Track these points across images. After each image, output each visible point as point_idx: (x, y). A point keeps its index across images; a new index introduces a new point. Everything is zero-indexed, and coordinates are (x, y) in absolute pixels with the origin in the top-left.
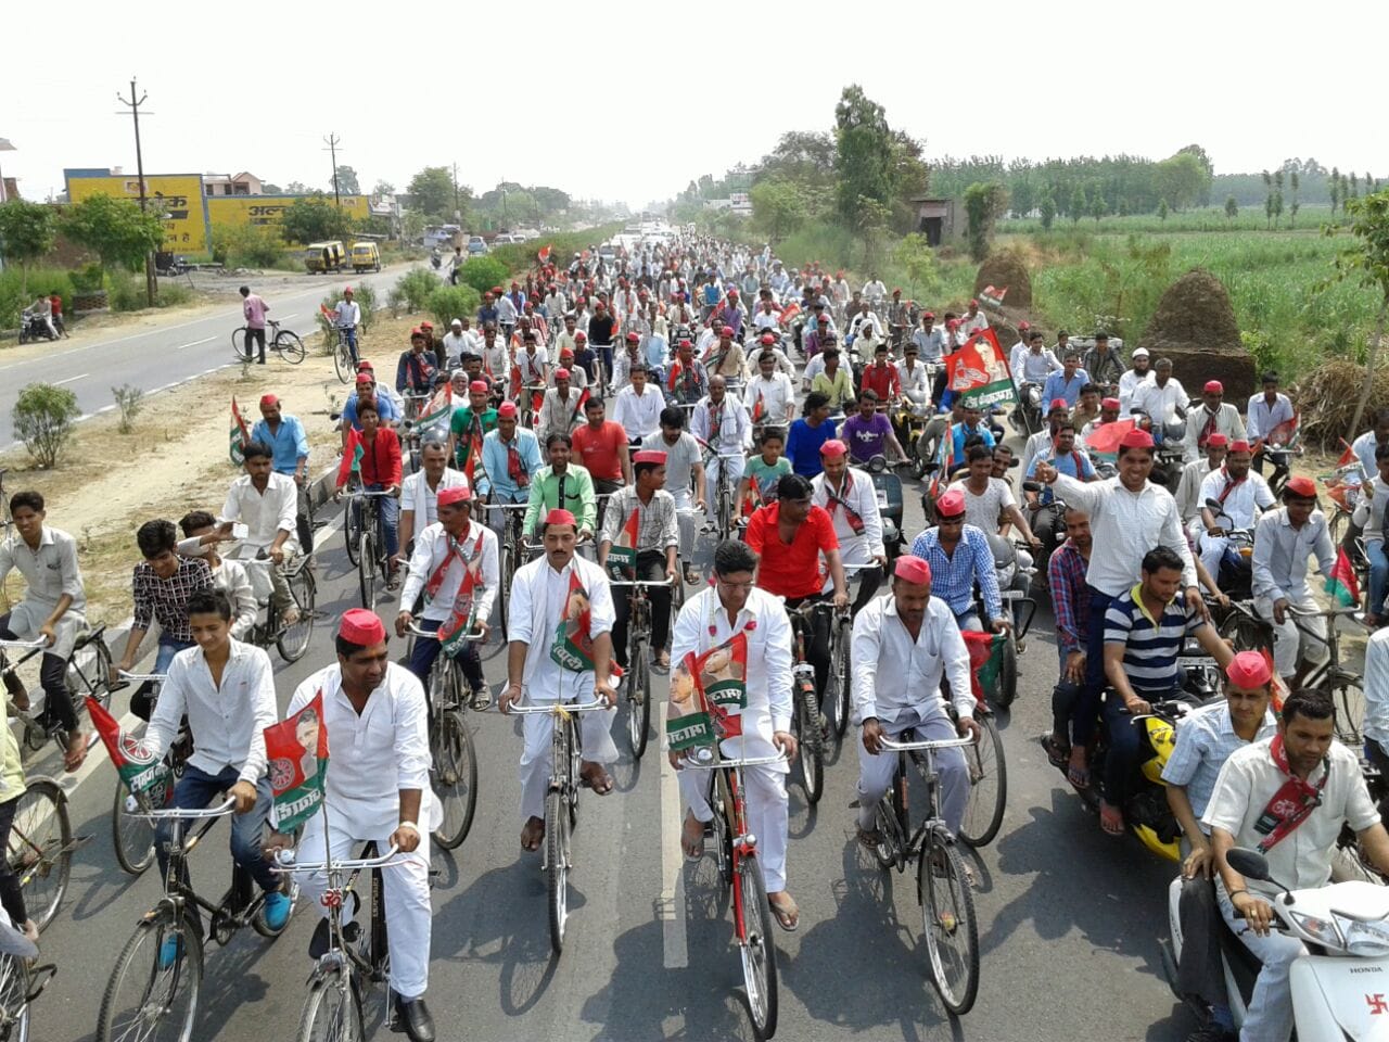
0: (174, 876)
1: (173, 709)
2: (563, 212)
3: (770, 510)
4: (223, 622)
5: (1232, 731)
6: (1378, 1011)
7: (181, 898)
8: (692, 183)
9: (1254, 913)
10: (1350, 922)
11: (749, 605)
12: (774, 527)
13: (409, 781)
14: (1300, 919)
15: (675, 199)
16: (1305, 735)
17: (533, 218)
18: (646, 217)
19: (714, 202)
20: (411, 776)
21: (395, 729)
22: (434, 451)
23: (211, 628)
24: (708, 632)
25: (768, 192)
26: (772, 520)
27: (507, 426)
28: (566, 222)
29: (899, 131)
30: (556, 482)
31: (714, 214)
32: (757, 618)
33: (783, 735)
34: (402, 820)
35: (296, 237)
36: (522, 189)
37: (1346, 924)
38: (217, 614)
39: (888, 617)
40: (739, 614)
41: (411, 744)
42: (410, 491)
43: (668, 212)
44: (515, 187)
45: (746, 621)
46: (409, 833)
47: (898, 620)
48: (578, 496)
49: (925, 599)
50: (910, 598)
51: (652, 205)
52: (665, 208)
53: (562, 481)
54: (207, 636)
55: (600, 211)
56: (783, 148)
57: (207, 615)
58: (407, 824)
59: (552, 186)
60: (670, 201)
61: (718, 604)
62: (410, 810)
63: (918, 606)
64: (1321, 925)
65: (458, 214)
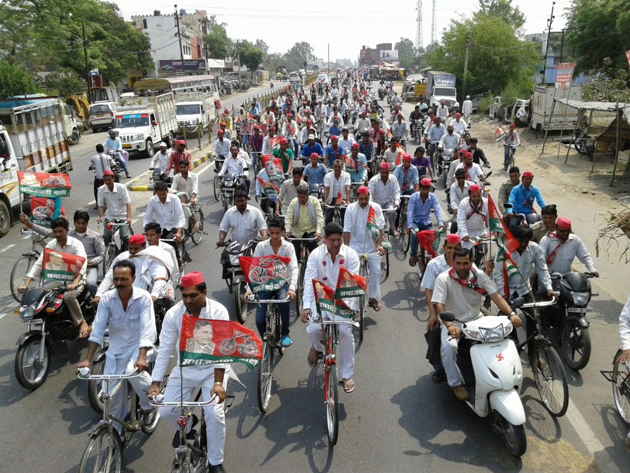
5: (446, 264)
6: (500, 360)
9: (454, 333)
10: (485, 331)
14: (469, 332)
37: (484, 332)
42: (328, 179)
64: (477, 333)
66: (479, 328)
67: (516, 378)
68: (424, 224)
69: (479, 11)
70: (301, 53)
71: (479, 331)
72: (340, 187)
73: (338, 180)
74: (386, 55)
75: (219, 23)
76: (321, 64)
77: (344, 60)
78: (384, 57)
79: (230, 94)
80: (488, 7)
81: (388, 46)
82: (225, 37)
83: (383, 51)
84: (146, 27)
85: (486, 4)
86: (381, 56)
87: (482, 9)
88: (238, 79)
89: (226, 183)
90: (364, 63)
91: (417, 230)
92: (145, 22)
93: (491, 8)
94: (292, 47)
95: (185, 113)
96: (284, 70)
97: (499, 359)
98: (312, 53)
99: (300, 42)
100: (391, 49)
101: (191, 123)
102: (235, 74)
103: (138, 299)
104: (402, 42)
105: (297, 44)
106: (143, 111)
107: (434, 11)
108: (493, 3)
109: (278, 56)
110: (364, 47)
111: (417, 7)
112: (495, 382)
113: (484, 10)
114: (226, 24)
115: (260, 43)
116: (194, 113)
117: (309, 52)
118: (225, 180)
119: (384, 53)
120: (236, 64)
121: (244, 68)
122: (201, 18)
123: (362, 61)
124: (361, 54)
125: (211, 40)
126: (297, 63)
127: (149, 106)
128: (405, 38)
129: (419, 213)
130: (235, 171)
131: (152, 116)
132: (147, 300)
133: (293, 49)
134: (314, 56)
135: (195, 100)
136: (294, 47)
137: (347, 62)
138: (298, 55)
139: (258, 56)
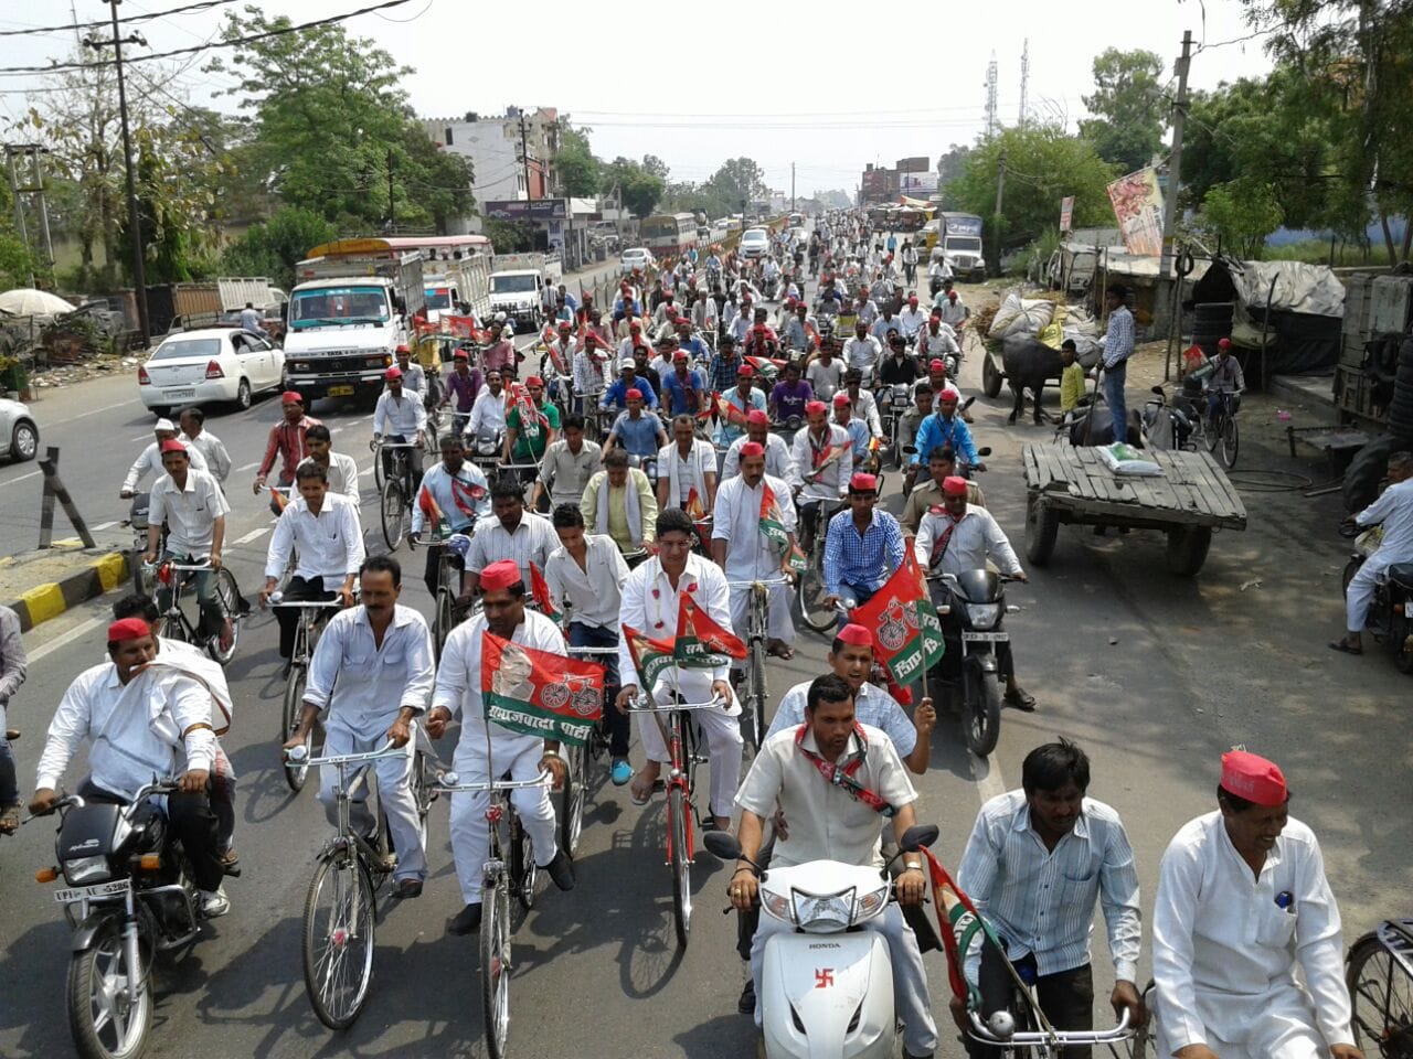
6: (823, 985)
10: (805, 898)
16: (831, 720)
24: (652, 596)
37: (800, 900)
42: (665, 460)
66: (793, 889)
67: (858, 1042)
68: (867, 587)
69: (1093, 93)
70: (737, 180)
71: (789, 896)
72: (691, 475)
73: (686, 460)
74: (911, 181)
75: (576, 128)
76: (781, 202)
77: (833, 194)
78: (907, 186)
79: (603, 259)
80: (1113, 86)
81: (921, 164)
82: (587, 155)
83: (905, 175)
84: (450, 141)
85: (1108, 80)
86: (902, 184)
87: (1100, 89)
88: (617, 233)
89: (481, 447)
90: (869, 199)
91: (851, 602)
92: (449, 133)
93: (1120, 86)
94: (720, 168)
95: (509, 290)
96: (703, 215)
97: (820, 981)
98: (762, 180)
99: (736, 159)
100: (926, 169)
101: (519, 307)
102: (609, 225)
103: (404, 627)
104: (953, 153)
105: (730, 162)
106: (440, 285)
107: (1023, 88)
108: (1121, 78)
109: (690, 188)
110: (870, 166)
111: (985, 80)
112: (796, 1044)
113: (1105, 91)
114: (589, 130)
115: (651, 163)
116: (525, 289)
117: (755, 179)
118: (480, 440)
119: (907, 178)
120: (609, 206)
121: (626, 214)
122: (546, 121)
123: (865, 195)
124: (864, 181)
125: (568, 163)
126: (728, 201)
127: (449, 276)
128: (960, 145)
129: (856, 560)
130: (500, 422)
131: (454, 292)
132: (422, 629)
133: (720, 174)
134: (764, 187)
135: (528, 268)
136: (724, 169)
137: (838, 196)
138: (731, 184)
139: (652, 190)
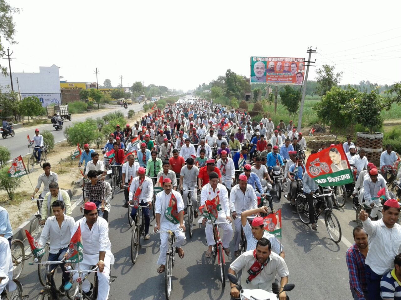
0: (48, 280)
1: (47, 233)
2: (166, 92)
3: (205, 168)
4: (62, 210)
7: (50, 287)
8: (200, 85)
11: (218, 187)
12: (206, 171)
13: (102, 249)
15: (196, 89)
17: (159, 94)
18: (188, 94)
19: (205, 90)
20: (103, 248)
21: (100, 235)
22: (132, 157)
23: (58, 211)
25: (214, 89)
26: (205, 170)
27: (144, 148)
28: (167, 95)
29: (244, 76)
30: (153, 162)
31: (205, 93)
32: (220, 190)
33: (228, 217)
34: (100, 260)
35: (114, 97)
36: (155, 86)
38: (60, 207)
39: (238, 189)
40: (216, 189)
41: (103, 239)
43: (194, 93)
44: (153, 86)
45: (217, 191)
46: (101, 263)
47: (240, 189)
48: (159, 166)
49: (246, 184)
50: (243, 184)
51: (189, 91)
52: (193, 91)
53: (155, 162)
54: (57, 213)
55: (176, 92)
56: (219, 79)
57: (57, 207)
58: (101, 261)
59: (163, 86)
60: (194, 90)
61: (211, 187)
62: (102, 257)
63: (244, 186)
65: (144, 93)
